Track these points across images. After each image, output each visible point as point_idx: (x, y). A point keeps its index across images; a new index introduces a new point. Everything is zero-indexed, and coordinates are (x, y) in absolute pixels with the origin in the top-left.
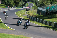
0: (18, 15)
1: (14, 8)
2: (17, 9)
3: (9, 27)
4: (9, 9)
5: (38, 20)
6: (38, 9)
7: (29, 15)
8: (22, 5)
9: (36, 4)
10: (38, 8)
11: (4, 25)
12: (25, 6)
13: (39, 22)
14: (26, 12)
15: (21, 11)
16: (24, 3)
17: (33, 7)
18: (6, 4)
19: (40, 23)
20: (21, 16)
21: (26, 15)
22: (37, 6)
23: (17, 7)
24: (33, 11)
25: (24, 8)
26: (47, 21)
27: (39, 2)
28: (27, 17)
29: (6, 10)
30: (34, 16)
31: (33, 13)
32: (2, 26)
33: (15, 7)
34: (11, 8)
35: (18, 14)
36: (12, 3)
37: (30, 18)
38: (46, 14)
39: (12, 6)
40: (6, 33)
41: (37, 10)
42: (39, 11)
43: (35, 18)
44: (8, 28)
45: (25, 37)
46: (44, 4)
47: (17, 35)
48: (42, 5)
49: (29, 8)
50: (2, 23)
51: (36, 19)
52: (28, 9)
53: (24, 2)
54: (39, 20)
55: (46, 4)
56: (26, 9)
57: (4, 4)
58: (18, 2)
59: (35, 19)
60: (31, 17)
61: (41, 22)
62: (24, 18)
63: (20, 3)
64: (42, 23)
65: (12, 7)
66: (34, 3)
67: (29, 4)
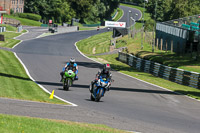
1: (71, 25)
3: (52, 95)
4: (53, 32)
5: (157, 70)
6: (157, 31)
7: (125, 52)
8: (100, 16)
9: (150, 10)
10: (158, 24)
11: (36, 89)
12: (110, 19)
13: (161, 75)
14: (114, 40)
15: (95, 37)
16: (105, 9)
17: (140, 22)
19: (165, 78)
20: (95, 56)
21: (114, 51)
22: (152, 17)
23: (81, 22)
24: (139, 35)
25: (107, 25)
26: (190, 74)
27: (160, 4)
28: (117, 59)
29: (44, 35)
32: (29, 91)
33: (74, 23)
34: (59, 25)
35: (86, 48)
37: (127, 63)
38: (188, 45)
39: (65, 20)
40: (43, 115)
41: (152, 34)
42: (160, 35)
43: (148, 62)
45: (110, 129)
46: (178, 9)
47: (82, 124)
48: (172, 15)
49: (124, 26)
50: (29, 79)
51: (152, 66)
52: (123, 29)
53: (106, 5)
54: (162, 70)
55: (186, 13)
56: (114, 29)
57: (34, 12)
58: (86, 7)
59: (147, 67)
60: (131, 60)
61: (167, 75)
62: (106, 62)
63: (94, 9)
64: (172, 78)
65: (65, 25)
66: (144, 9)
67: (126, 12)
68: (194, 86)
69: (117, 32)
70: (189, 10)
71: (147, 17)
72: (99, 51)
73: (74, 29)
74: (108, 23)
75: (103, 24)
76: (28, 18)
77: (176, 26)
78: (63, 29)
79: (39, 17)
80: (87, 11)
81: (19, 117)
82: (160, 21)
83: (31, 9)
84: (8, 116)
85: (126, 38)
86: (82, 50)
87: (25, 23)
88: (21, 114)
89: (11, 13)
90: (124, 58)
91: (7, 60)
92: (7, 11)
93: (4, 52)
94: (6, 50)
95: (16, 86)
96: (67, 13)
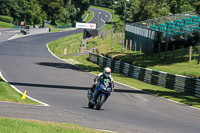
0: (58, 53)
1: (43, 27)
2: (54, 30)
3: (24, 95)
4: (25, 33)
5: (126, 71)
6: (126, 32)
7: (95, 53)
8: (71, 16)
9: (119, 11)
10: (128, 26)
11: (8, 90)
12: (81, 21)
13: (130, 75)
14: (84, 41)
15: (66, 38)
17: (110, 23)
19: (135, 78)
20: (66, 57)
21: (85, 52)
22: (122, 19)
23: (53, 24)
24: (109, 36)
25: (77, 27)
27: (128, 6)
28: (88, 60)
29: (16, 36)
31: (111, 43)
33: (46, 25)
34: (31, 27)
35: (57, 49)
37: (98, 63)
38: (156, 46)
39: (36, 22)
41: (122, 35)
42: (129, 36)
43: (118, 63)
44: (24, 98)
46: (146, 11)
48: (140, 16)
49: (94, 28)
50: (1, 80)
51: (122, 66)
52: (94, 30)
53: (76, 7)
54: (131, 70)
56: (85, 30)
58: (57, 9)
59: (117, 67)
61: (137, 74)
63: (65, 12)
64: (141, 78)
65: (37, 26)
66: (114, 11)
67: (96, 14)
68: (162, 86)
69: (88, 34)
70: (157, 12)
71: (116, 18)
72: (71, 52)
73: (45, 31)
74: (79, 25)
75: (74, 26)
76: (1, 20)
77: (144, 27)
78: (34, 31)
80: (58, 13)
83: (3, 11)
85: (96, 39)
86: (53, 52)
90: (94, 59)
96: (38, 15)
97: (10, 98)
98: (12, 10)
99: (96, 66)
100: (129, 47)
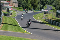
0: (36, 19)
3: (26, 31)
4: (26, 12)
6: (57, 12)
8: (40, 8)
10: (57, 10)
11: (21, 29)
14: (44, 15)
16: (42, 6)
17: (52, 10)
18: (23, 7)
21: (44, 18)
23: (35, 10)
24: (51, 14)
25: (42, 11)
27: (58, 5)
28: (45, 21)
30: (53, 20)
31: (52, 16)
32: (19, 29)
33: (33, 10)
34: (28, 10)
35: (36, 17)
36: (30, 6)
39: (30, 9)
40: (23, 37)
42: (58, 14)
43: (54, 22)
44: (26, 32)
49: (47, 11)
50: (19, 26)
56: (44, 12)
57: (21, 7)
62: (42, 21)
63: (38, 6)
65: (30, 10)
66: (53, 6)
67: (48, 7)
69: (45, 13)
71: (54, 8)
73: (32, 12)
74: (42, 10)
75: (41, 10)
76: (19, 8)
78: (29, 12)
79: (22, 8)
81: (16, 37)
82: (58, 10)
83: (20, 6)
84: (13, 37)
85: (48, 14)
87: (18, 10)
88: (17, 36)
89: (14, 7)
90: (47, 20)
91: (13, 20)
92: (13, 6)
93: (12, 18)
94: (13, 17)
95: (15, 28)
96: (30, 7)
97: (22, 32)
98: (23, 5)
99: (47, 22)
100: (57, 17)
